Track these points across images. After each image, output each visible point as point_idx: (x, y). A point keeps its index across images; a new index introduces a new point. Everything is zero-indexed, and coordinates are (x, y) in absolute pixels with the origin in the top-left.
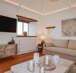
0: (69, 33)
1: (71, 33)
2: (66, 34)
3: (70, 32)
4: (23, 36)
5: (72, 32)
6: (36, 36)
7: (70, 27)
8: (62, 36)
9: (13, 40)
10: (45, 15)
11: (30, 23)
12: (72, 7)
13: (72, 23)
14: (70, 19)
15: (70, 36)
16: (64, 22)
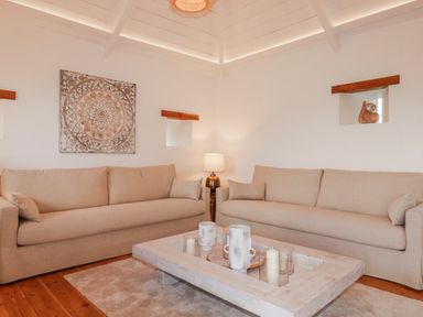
0: (97, 137)
1: (105, 137)
2: (84, 144)
3: (101, 135)
5: (108, 135)
7: (102, 114)
8: (64, 151)
13: (109, 97)
14: (101, 80)
15: (100, 151)
16: (71, 83)
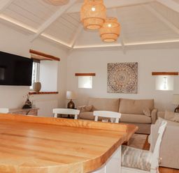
0: (120, 87)
2: (115, 89)
3: (122, 86)
4: (35, 93)
5: (125, 86)
6: (56, 91)
7: (122, 77)
8: (108, 92)
9: (28, 100)
10: (74, 47)
11: (41, 61)
12: (125, 45)
13: (125, 70)
16: (111, 67)
